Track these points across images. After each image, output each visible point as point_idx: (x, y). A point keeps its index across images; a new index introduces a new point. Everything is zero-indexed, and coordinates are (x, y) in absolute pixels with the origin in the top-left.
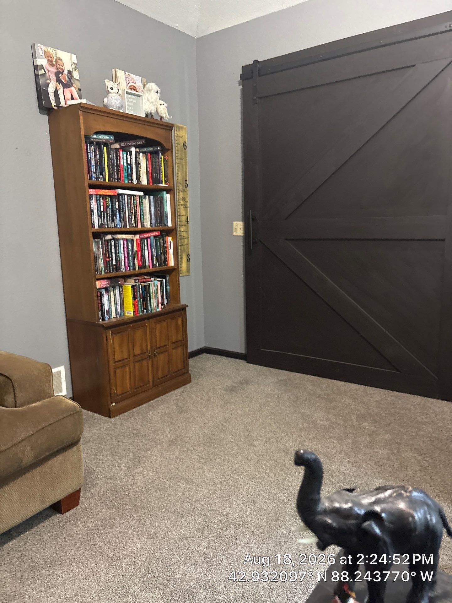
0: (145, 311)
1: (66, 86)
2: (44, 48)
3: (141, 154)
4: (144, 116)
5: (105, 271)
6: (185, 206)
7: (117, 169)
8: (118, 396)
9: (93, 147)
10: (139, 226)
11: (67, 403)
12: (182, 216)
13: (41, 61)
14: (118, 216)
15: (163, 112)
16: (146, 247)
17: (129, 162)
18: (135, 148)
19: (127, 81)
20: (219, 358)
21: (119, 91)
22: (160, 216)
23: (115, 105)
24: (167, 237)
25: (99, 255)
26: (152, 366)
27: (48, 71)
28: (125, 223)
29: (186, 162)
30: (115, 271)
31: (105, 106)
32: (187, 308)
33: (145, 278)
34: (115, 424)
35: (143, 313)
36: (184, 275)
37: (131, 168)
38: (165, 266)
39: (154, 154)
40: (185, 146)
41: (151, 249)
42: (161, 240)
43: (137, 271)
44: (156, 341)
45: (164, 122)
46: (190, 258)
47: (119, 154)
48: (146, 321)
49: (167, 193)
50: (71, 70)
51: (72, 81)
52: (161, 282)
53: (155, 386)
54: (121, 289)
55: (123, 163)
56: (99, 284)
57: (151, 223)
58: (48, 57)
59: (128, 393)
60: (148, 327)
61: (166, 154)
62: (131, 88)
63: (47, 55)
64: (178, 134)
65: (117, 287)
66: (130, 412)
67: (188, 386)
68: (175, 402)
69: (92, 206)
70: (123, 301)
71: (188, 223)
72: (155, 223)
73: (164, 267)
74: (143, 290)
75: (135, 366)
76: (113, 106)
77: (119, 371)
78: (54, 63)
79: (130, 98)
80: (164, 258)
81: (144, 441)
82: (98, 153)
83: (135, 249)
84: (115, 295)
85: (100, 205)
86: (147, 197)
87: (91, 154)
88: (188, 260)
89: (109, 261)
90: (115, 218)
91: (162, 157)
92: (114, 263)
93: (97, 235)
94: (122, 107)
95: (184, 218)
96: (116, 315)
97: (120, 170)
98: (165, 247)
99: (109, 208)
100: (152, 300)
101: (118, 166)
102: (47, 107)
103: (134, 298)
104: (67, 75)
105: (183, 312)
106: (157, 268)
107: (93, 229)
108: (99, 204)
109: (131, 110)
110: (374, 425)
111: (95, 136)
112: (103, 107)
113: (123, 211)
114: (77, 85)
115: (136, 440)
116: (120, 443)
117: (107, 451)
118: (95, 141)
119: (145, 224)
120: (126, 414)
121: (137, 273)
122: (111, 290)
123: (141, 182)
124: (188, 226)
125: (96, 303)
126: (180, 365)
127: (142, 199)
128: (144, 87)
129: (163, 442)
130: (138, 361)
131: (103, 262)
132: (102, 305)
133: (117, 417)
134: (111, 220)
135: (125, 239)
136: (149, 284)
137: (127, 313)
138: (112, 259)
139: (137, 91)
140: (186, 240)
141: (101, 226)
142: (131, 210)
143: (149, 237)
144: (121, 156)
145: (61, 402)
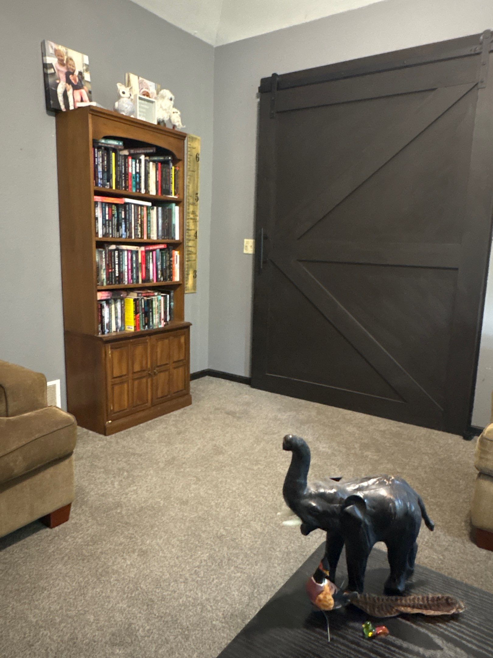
0: (147, 326)
1: (76, 87)
2: (55, 46)
3: (151, 163)
4: (156, 123)
5: (107, 282)
6: (195, 220)
7: (125, 177)
8: (114, 413)
9: (101, 152)
10: (145, 238)
11: (61, 414)
12: (190, 230)
13: (51, 60)
14: (123, 226)
15: (176, 121)
16: (151, 260)
17: (138, 171)
18: (145, 157)
19: (141, 86)
20: (223, 381)
21: (131, 95)
22: (167, 228)
23: (126, 110)
24: (173, 251)
25: (101, 266)
26: (152, 385)
27: (58, 70)
28: (131, 233)
29: (198, 175)
30: (117, 283)
31: (116, 110)
32: (191, 327)
33: (148, 293)
34: (111, 442)
35: (144, 329)
36: (190, 292)
37: (140, 177)
38: (170, 282)
39: (165, 163)
40: (197, 159)
41: (156, 263)
42: (167, 254)
43: (141, 284)
44: (157, 359)
45: (177, 131)
46: (197, 274)
47: (128, 160)
48: (147, 337)
49: (177, 205)
50: (82, 71)
51: (83, 83)
52: (165, 297)
53: (153, 405)
54: (123, 303)
55: (132, 171)
56: (100, 296)
57: (158, 235)
58: (58, 56)
59: (126, 411)
60: (149, 344)
61: (177, 165)
62: (144, 93)
63: (57, 54)
64: (192, 144)
65: (119, 300)
66: (126, 430)
67: (188, 408)
68: (174, 423)
69: (96, 214)
70: (124, 314)
71: (196, 238)
72: (162, 236)
73: (168, 282)
74: (146, 304)
75: (133, 384)
76: (124, 111)
77: (116, 388)
78: (65, 62)
79: (143, 104)
80: (170, 272)
81: (139, 460)
82: (105, 159)
83: (140, 261)
84: (116, 308)
85: (106, 214)
86: (155, 208)
87: (99, 159)
88: (195, 277)
89: (112, 272)
90: (120, 227)
91: (173, 168)
92: (117, 275)
93: (101, 245)
94: (133, 112)
95: (192, 233)
96: (117, 329)
97: (128, 177)
98: (171, 261)
99: (115, 218)
100: (154, 316)
101: (126, 174)
102: (56, 107)
103: (136, 312)
104: (78, 76)
105: (186, 330)
106: (161, 282)
107: (97, 238)
108: (104, 212)
109: (143, 116)
110: (378, 454)
111: (103, 141)
112: (113, 110)
113: (129, 221)
114: (87, 87)
115: (131, 459)
116: (115, 461)
117: (100, 468)
118: (103, 146)
119: (152, 236)
120: (122, 432)
121: (140, 286)
122: (112, 303)
123: (149, 192)
124: (196, 242)
125: (96, 316)
126: (181, 386)
127: (149, 210)
128: (158, 93)
129: (159, 462)
130: (138, 379)
131: (105, 273)
132: (102, 317)
133: (113, 435)
134: (116, 230)
135: (130, 250)
136: (152, 298)
137: (129, 328)
138: (115, 271)
139: (150, 97)
140: (193, 256)
141: (105, 235)
142: (138, 220)
143: (155, 250)
144: (130, 163)
145: (55, 413)
